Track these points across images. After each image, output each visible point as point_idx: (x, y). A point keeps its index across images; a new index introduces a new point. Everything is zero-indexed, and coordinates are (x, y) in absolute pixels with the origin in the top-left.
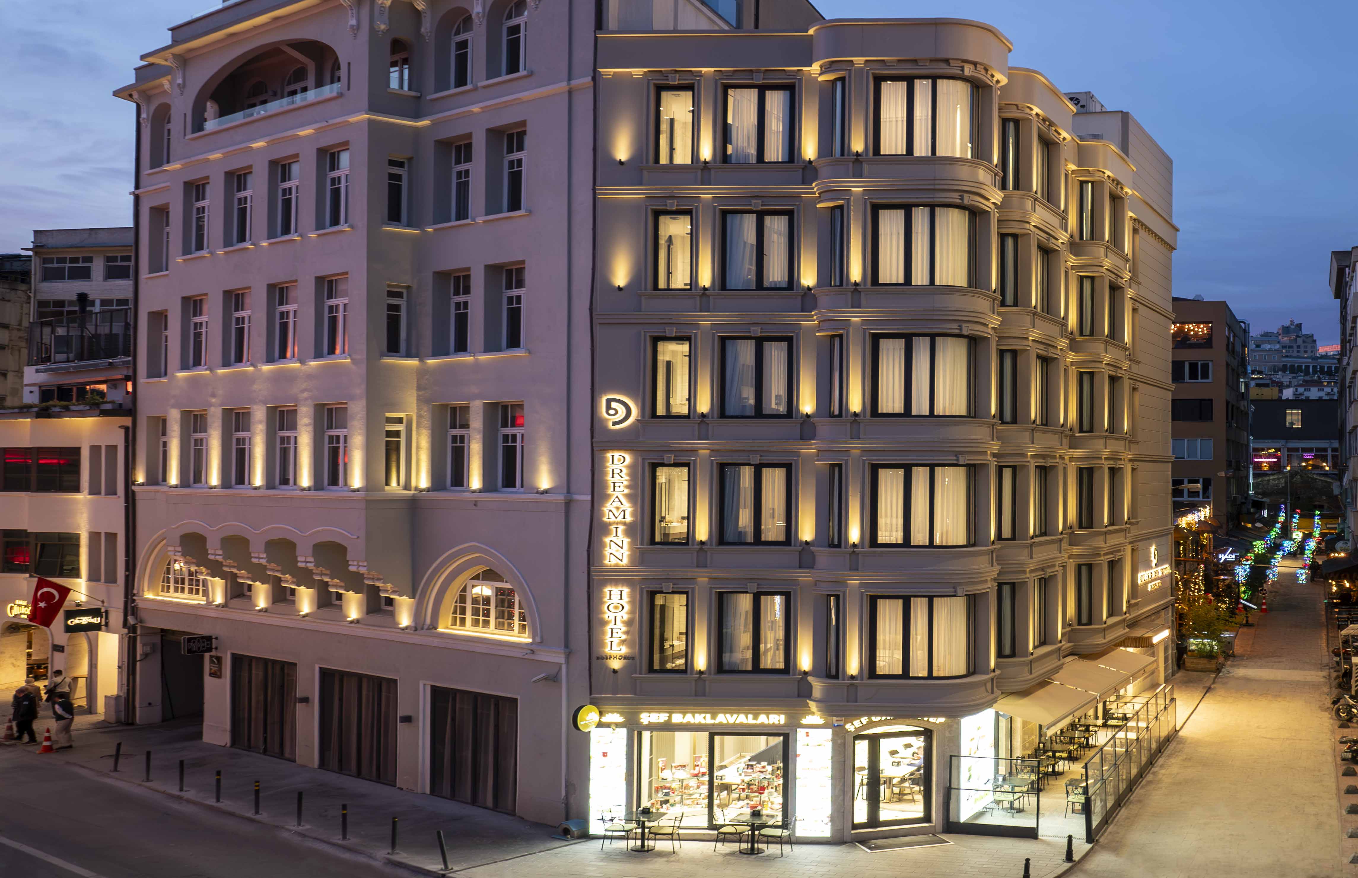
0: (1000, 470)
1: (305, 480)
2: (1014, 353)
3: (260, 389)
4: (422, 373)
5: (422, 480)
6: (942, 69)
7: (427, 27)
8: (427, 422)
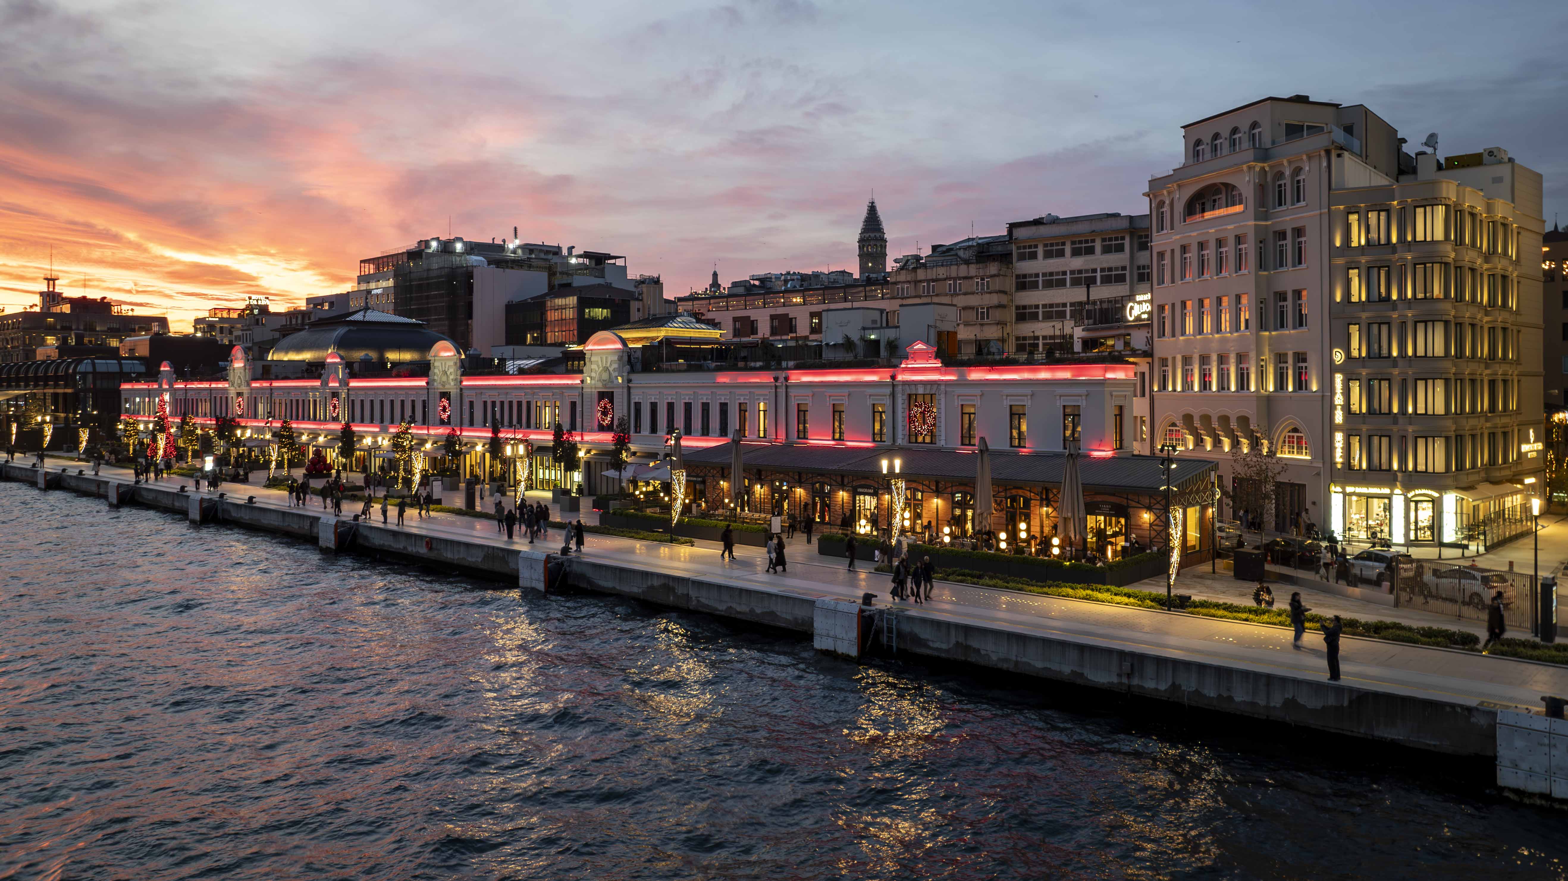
0: (1456, 380)
1: (1233, 388)
2: (1461, 324)
3: (1214, 345)
4: (1270, 337)
5: (1271, 388)
6: (1435, 202)
7: (1269, 179)
8: (1272, 361)
